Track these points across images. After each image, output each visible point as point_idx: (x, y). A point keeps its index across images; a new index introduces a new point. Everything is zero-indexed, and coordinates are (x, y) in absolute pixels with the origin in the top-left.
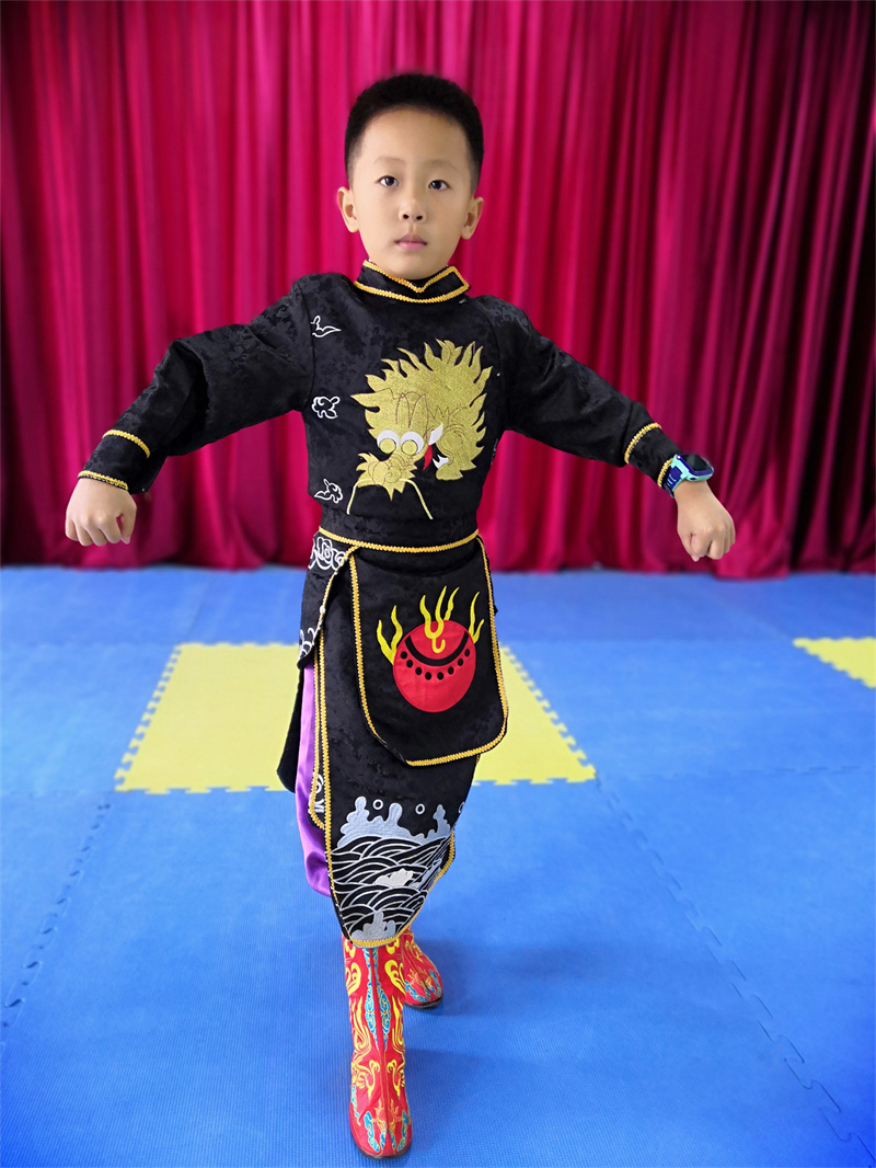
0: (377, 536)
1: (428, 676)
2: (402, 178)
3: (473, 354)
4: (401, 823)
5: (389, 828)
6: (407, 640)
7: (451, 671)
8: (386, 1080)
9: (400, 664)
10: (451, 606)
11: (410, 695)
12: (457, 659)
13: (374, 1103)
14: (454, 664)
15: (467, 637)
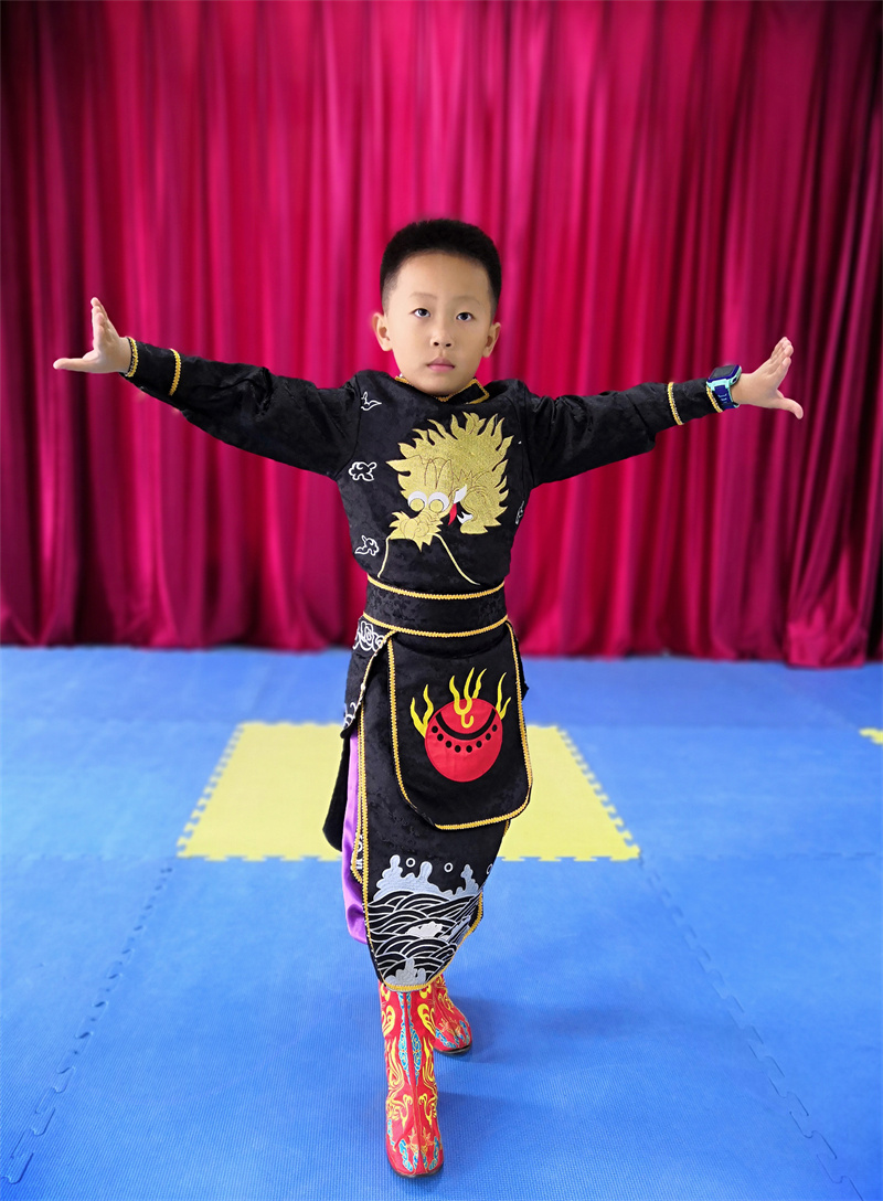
0: (412, 623)
3: (496, 425)
4: (431, 879)
5: (420, 884)
8: (418, 1112)
9: (431, 737)
11: (440, 766)
13: (408, 1131)
15: (494, 713)
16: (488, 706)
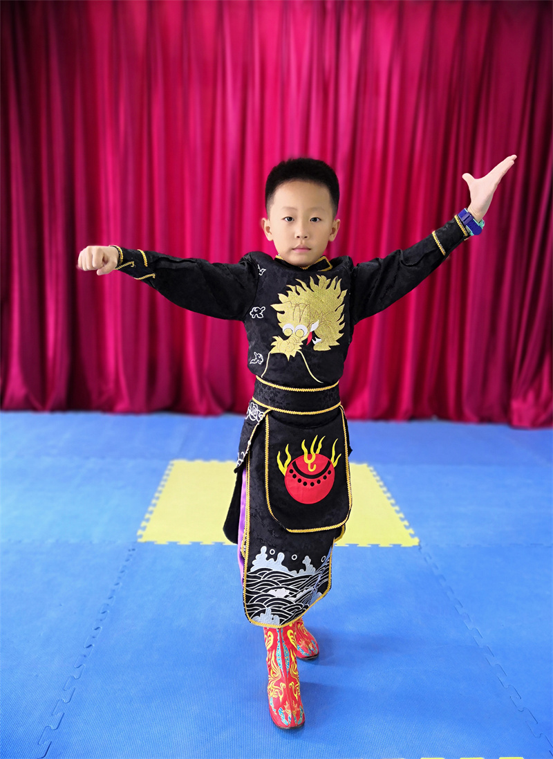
0: (281, 405)
1: (305, 484)
2: (296, 217)
3: (336, 283)
4: (284, 563)
5: (277, 565)
6: (293, 463)
7: (319, 482)
9: (289, 476)
10: (320, 446)
11: (294, 494)
12: (323, 475)
14: (321, 478)
15: (329, 463)
16: (326, 459)
